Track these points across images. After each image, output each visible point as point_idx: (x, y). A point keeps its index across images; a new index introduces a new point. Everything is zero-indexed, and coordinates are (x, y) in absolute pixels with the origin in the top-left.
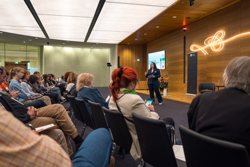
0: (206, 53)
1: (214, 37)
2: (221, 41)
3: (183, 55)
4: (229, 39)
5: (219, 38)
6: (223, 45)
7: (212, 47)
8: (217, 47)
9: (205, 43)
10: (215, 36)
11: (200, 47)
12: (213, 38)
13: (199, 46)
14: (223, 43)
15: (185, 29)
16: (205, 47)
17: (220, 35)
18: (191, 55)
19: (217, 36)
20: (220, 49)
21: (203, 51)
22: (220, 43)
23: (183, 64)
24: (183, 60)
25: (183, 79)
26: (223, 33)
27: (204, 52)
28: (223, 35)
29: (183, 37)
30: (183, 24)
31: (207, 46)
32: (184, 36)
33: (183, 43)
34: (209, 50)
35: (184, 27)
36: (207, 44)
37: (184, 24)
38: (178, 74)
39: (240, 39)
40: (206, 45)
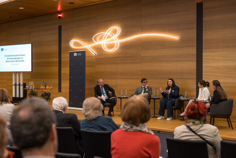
0: (95, 53)
1: (106, 33)
2: (116, 39)
3: (58, 52)
4: (127, 39)
5: (113, 36)
6: (118, 45)
7: (103, 45)
8: (111, 46)
9: (93, 39)
10: (108, 32)
11: (85, 44)
12: (105, 35)
13: (83, 42)
14: (118, 43)
15: (60, 15)
16: (93, 45)
17: (115, 32)
18: (75, 54)
19: (109, 32)
20: (114, 49)
21: (90, 49)
22: (115, 42)
23: (58, 64)
24: (57, 60)
25: (58, 86)
26: (119, 29)
27: (92, 51)
28: (119, 32)
29: (57, 26)
30: (57, 8)
31: (96, 43)
32: (59, 25)
33: (57, 35)
34: (99, 49)
35: (60, 12)
36: (96, 41)
37: (59, 9)
38: (49, 78)
39: (141, 40)
40: (94, 43)
